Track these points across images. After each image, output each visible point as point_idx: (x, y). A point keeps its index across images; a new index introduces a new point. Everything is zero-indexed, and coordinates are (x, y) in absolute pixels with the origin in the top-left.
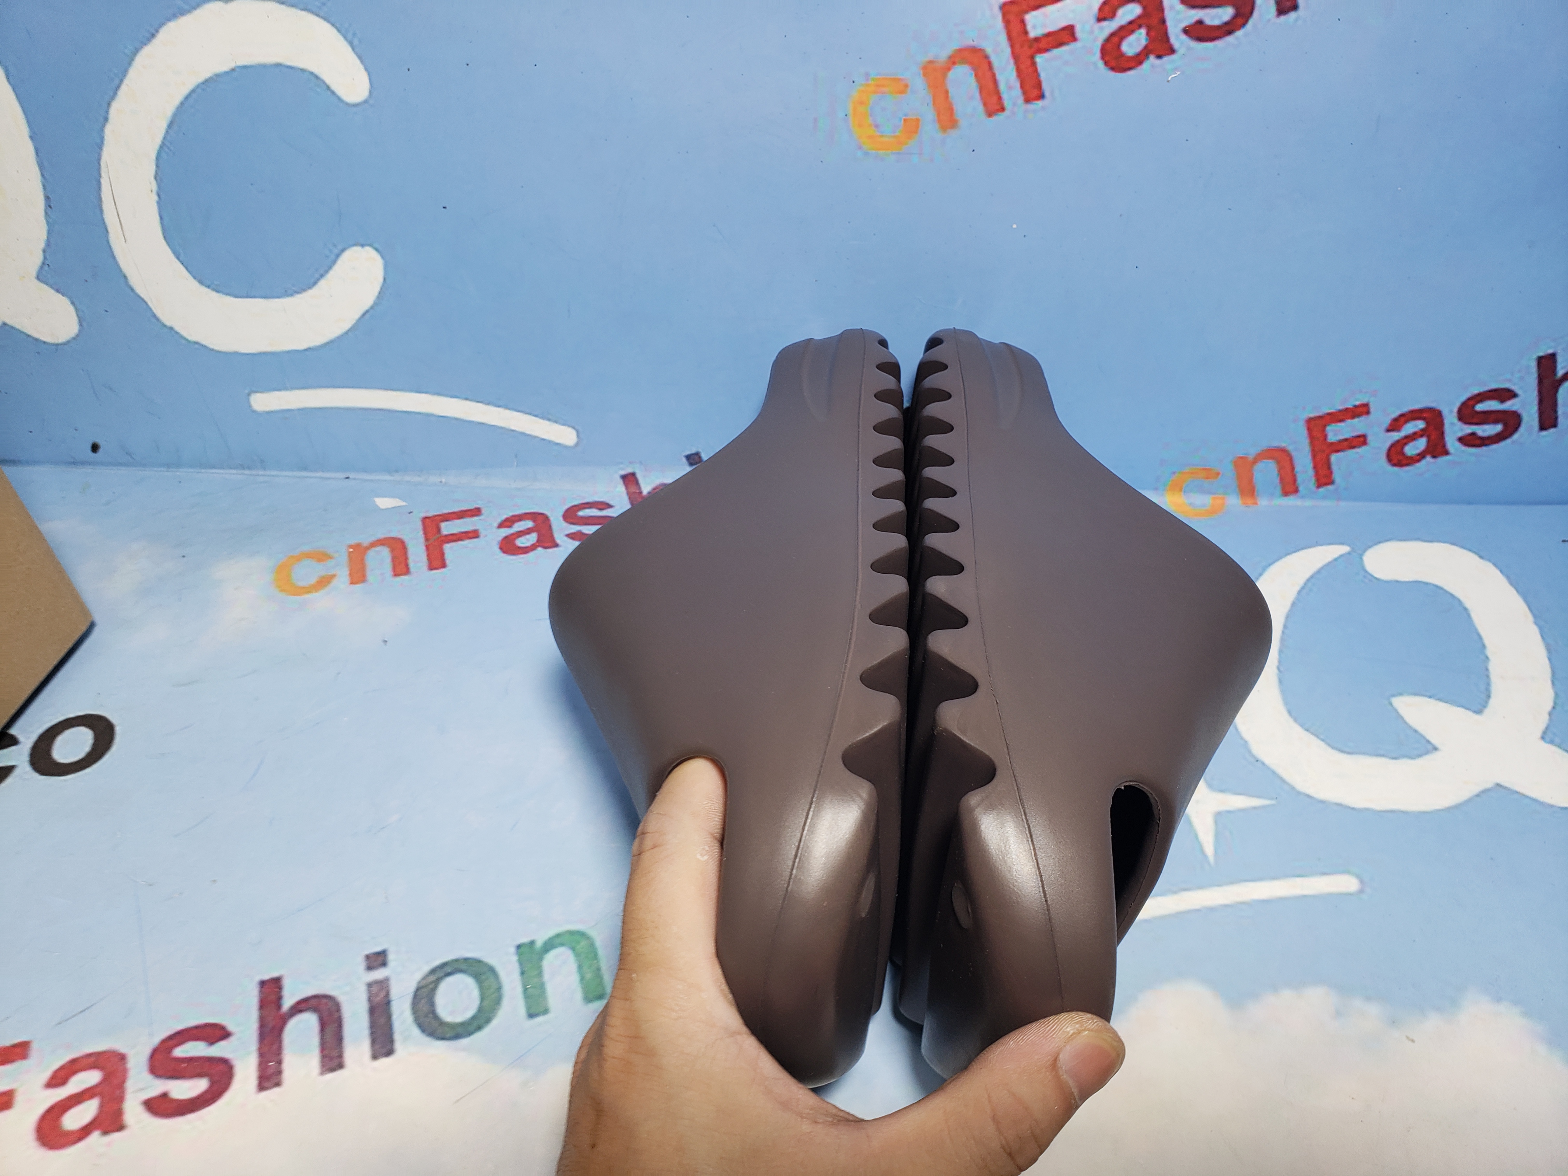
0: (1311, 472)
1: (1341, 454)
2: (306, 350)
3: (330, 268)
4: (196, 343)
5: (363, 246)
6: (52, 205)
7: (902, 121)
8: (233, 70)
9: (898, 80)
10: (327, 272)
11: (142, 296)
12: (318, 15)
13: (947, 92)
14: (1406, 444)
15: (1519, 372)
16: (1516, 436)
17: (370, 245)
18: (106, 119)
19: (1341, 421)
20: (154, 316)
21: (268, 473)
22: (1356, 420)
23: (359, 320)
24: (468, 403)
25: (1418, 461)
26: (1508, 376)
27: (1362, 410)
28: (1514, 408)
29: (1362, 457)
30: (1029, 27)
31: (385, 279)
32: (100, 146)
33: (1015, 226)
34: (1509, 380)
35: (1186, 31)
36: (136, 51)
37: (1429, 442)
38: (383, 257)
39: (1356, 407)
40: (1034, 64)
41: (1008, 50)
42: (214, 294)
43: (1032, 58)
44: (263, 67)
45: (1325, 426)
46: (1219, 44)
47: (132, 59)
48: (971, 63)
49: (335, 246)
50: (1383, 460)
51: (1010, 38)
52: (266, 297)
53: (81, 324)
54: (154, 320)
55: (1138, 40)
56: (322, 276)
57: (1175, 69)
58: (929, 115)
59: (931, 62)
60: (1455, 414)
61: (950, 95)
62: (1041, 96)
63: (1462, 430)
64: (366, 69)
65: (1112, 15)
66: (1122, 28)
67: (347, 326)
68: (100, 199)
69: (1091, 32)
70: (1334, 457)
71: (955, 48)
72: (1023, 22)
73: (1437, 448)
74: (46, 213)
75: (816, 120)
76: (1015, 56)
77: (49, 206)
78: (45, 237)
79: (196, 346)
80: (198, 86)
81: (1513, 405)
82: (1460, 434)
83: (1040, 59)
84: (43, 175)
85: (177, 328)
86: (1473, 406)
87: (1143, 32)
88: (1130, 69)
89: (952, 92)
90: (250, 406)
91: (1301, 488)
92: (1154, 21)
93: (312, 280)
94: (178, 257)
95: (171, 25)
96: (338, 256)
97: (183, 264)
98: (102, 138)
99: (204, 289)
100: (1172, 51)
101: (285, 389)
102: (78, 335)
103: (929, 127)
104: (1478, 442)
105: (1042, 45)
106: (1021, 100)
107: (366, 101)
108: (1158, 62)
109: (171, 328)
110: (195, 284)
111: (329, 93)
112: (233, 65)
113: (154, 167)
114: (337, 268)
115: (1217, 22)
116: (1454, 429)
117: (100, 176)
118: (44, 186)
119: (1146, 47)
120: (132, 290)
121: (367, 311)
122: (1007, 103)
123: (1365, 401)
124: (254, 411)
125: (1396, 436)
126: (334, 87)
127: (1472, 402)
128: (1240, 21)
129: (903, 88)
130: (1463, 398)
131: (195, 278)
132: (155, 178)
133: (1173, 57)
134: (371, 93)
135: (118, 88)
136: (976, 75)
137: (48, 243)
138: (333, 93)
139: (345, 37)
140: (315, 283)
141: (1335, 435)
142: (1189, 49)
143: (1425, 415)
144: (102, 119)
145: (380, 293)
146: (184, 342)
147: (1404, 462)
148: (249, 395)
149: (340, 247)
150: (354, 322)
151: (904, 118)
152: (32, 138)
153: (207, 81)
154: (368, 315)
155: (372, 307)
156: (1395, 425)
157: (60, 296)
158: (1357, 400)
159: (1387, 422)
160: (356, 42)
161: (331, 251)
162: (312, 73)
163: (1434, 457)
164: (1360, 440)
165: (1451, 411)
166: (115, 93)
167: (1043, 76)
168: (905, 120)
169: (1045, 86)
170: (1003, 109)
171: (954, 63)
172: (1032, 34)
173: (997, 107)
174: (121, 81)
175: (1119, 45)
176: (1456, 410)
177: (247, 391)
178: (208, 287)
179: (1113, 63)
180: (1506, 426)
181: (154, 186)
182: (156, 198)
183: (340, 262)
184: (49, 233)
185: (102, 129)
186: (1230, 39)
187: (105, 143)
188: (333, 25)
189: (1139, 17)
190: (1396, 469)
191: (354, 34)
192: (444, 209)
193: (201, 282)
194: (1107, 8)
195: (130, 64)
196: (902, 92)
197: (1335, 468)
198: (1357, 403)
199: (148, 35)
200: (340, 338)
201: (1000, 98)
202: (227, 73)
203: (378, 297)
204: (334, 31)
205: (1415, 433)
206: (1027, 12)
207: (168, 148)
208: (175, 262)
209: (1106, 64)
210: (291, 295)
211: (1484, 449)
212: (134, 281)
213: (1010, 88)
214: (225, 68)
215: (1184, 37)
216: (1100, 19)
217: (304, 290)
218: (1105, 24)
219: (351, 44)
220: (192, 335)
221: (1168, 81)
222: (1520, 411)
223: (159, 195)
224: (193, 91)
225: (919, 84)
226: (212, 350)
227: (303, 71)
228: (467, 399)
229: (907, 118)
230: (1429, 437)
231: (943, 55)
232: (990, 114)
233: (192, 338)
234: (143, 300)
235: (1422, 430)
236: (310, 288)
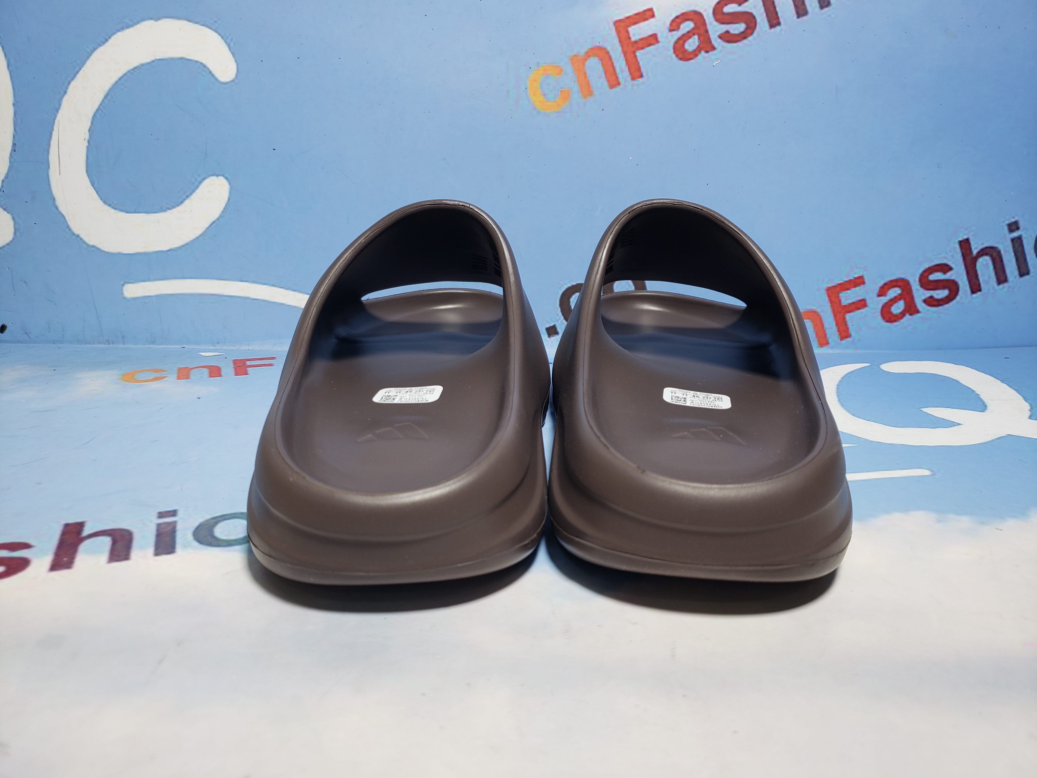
0: (835, 329)
1: (851, 314)
2: (169, 251)
3: (194, 191)
4: (93, 246)
5: (217, 176)
6: (16, 150)
7: (560, 91)
8: (153, 61)
9: (558, 67)
10: (191, 194)
11: (63, 212)
12: (210, 28)
13: (585, 74)
14: (892, 305)
15: (950, 252)
16: (958, 298)
17: (222, 175)
18: (65, 93)
19: (848, 289)
20: (68, 227)
21: (126, 346)
22: (857, 289)
23: (208, 228)
24: (274, 288)
25: (902, 318)
26: (944, 255)
27: (859, 281)
28: (953, 278)
29: (865, 315)
30: (631, 35)
31: (229, 199)
32: (57, 110)
33: (630, 158)
34: (946, 258)
35: (720, 37)
36: (95, 49)
37: (905, 303)
38: (230, 184)
39: (855, 278)
40: (635, 57)
41: (620, 49)
42: (113, 211)
43: (634, 52)
44: (172, 59)
45: (838, 293)
46: (740, 44)
47: (91, 55)
48: (598, 56)
49: (199, 176)
50: (880, 318)
51: (620, 41)
52: (147, 212)
53: (15, 233)
54: (67, 230)
55: (694, 42)
56: (188, 197)
57: (717, 59)
58: (575, 87)
59: (576, 56)
60: (918, 283)
61: (587, 75)
62: (641, 76)
63: (924, 294)
64: (236, 61)
65: (678, 28)
66: (684, 35)
67: (199, 232)
68: (49, 145)
69: (667, 37)
70: (848, 316)
71: (589, 47)
72: (627, 32)
73: (911, 309)
74: (11, 154)
75: (508, 91)
76: (625, 53)
77: (14, 150)
78: (6, 172)
79: (93, 249)
80: (129, 71)
81: (952, 275)
82: (924, 297)
83: (638, 53)
84: (15, 129)
85: (82, 236)
86: (927, 277)
87: (696, 37)
88: (691, 59)
89: (588, 73)
90: (123, 294)
91: (830, 341)
92: (702, 31)
93: (181, 200)
94: (93, 185)
95: (119, 34)
96: (200, 183)
97: (95, 190)
98: (60, 105)
99: (106, 207)
100: (714, 48)
101: (150, 280)
102: (11, 242)
103: (576, 96)
104: (936, 303)
105: (640, 45)
106: (629, 79)
107: (233, 81)
108: (706, 55)
109: (78, 236)
110: (101, 203)
111: (211, 75)
112: (153, 59)
113: (89, 124)
114: (198, 191)
115: (737, 32)
116: (920, 294)
117: (53, 130)
118: (14, 137)
119: (699, 46)
120: (57, 208)
121: (214, 222)
122: (621, 80)
123: (860, 275)
124: (124, 298)
125: (884, 299)
126: (214, 72)
127: (926, 274)
128: (749, 31)
129: (560, 71)
130: (920, 271)
131: (101, 199)
132: (89, 131)
133: (715, 52)
134: (236, 75)
135: (78, 72)
136: (602, 64)
137: (7, 177)
138: (213, 76)
139: (226, 42)
140: (182, 202)
141: (846, 300)
142: (723, 47)
143: (900, 284)
144: (63, 92)
145: (224, 209)
146: (84, 246)
147: (893, 319)
148: (123, 285)
149: (203, 177)
150: (204, 230)
151: (561, 90)
152: (14, 105)
153: (135, 68)
154: (214, 224)
155: (218, 219)
156: (882, 292)
157: (6, 213)
158: (855, 273)
159: (877, 289)
160: (232, 44)
161: (196, 180)
162: (202, 63)
163: (911, 315)
164: (861, 304)
165: (915, 281)
166: (75, 76)
167: (641, 64)
168: (561, 91)
169: (643, 69)
170: (619, 84)
171: (589, 56)
172: (633, 39)
173: (615, 83)
174: (80, 69)
175: (683, 45)
176: (917, 279)
177: (122, 283)
178: (109, 205)
179: (681, 56)
180: (950, 291)
181: (87, 137)
182: (86, 144)
183: (201, 187)
184: (10, 168)
185: (61, 99)
186: (745, 41)
187: (61, 108)
188: (220, 34)
189: (693, 29)
190: (888, 324)
191: (231, 40)
192: (274, 150)
193: (105, 202)
194: (674, 24)
195: (88, 58)
196: (559, 74)
197: (849, 324)
198: (856, 276)
199: (103, 40)
200: (192, 241)
201: (617, 77)
202: (148, 63)
203: (223, 212)
204: (220, 38)
205: (896, 297)
206: (629, 26)
207: (102, 111)
208: (91, 188)
209: (677, 56)
210: (165, 211)
211: (941, 308)
212: (59, 202)
213: (622, 71)
214: (148, 60)
215: (719, 40)
216: (671, 30)
217: (174, 207)
218: (674, 33)
219: (229, 46)
220: (91, 241)
221: (714, 66)
222: (957, 280)
223: (89, 142)
224: (125, 75)
225: (569, 69)
226: (104, 251)
227: (196, 62)
228: (274, 286)
229: (562, 89)
230: (905, 300)
231: (583, 51)
232: (612, 87)
233: (91, 243)
234: (63, 215)
235: (900, 295)
236: (178, 205)
